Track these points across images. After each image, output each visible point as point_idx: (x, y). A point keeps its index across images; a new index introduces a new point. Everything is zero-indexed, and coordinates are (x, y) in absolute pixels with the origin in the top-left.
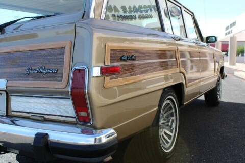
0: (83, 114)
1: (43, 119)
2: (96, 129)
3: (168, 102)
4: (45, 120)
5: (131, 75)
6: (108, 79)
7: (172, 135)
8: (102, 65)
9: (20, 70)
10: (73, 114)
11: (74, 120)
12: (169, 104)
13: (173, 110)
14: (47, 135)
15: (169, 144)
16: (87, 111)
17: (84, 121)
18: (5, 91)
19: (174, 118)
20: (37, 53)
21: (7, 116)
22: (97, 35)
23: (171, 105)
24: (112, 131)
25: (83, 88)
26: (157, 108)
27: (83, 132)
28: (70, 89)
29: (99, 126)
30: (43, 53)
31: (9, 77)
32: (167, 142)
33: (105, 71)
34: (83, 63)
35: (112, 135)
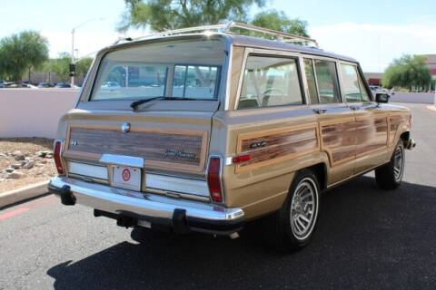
0: (217, 195)
1: (178, 197)
2: (226, 207)
3: (304, 184)
4: (181, 198)
5: (260, 161)
6: (238, 166)
7: (309, 221)
8: (234, 155)
9: (157, 150)
10: (208, 193)
11: (208, 199)
12: (306, 187)
13: (312, 193)
14: (184, 211)
15: (304, 231)
16: (220, 192)
17: (217, 201)
18: (141, 169)
19: (312, 202)
20: (176, 137)
21: (141, 191)
22: (230, 128)
23: (309, 187)
24: (240, 210)
25: (218, 173)
26: (287, 191)
27: (215, 209)
28: (206, 173)
29: (229, 205)
30: (181, 138)
31: (146, 156)
32: (302, 229)
33: (237, 160)
34: (217, 152)
35: (240, 213)
